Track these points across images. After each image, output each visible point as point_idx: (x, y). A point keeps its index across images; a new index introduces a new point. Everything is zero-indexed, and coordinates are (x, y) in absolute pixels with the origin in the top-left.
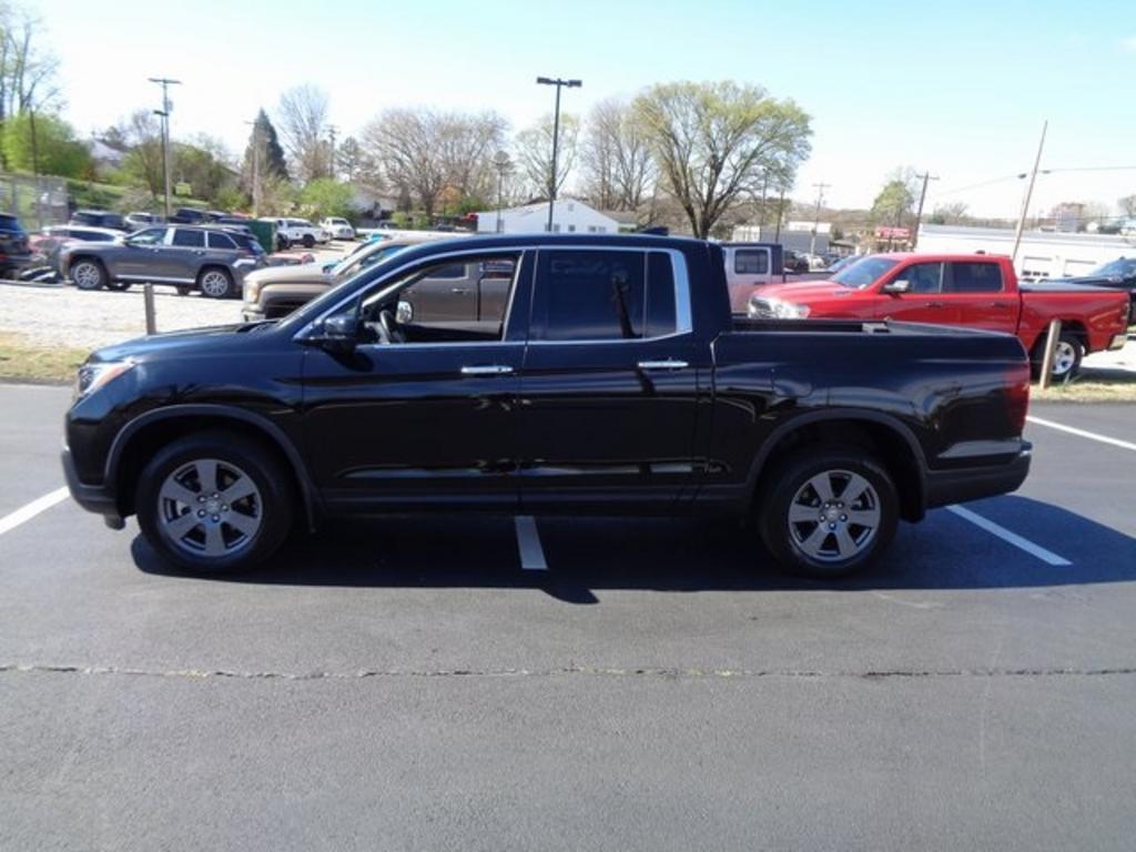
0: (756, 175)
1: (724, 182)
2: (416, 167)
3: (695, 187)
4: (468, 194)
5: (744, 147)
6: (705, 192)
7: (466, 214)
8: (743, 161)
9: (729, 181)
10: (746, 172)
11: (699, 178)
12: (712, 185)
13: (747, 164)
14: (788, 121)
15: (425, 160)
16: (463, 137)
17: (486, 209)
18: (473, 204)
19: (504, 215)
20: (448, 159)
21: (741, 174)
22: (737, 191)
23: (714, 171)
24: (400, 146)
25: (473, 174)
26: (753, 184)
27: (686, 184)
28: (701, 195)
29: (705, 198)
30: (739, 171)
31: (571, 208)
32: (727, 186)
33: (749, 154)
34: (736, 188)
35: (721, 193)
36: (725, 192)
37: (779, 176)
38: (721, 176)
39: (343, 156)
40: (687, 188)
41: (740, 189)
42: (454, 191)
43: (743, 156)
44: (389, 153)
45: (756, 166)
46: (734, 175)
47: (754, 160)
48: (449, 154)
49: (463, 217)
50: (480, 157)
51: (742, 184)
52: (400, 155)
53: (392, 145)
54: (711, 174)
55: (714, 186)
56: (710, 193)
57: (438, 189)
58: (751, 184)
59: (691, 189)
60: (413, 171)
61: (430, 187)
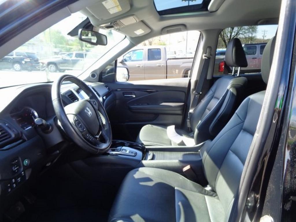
0: (244, 29)
1: (235, 32)
3: (226, 34)
6: (229, 36)
9: (236, 32)
10: (241, 29)
11: (227, 31)
12: (231, 33)
21: (240, 29)
22: (239, 35)
23: (232, 29)
26: (244, 32)
27: (223, 33)
28: (228, 36)
29: (229, 38)
32: (236, 33)
34: (238, 34)
35: (234, 36)
36: (235, 35)
37: (252, 29)
38: (234, 30)
40: (224, 35)
41: (240, 34)
46: (238, 30)
51: (241, 32)
54: (231, 30)
55: (232, 34)
56: (231, 36)
59: (225, 35)
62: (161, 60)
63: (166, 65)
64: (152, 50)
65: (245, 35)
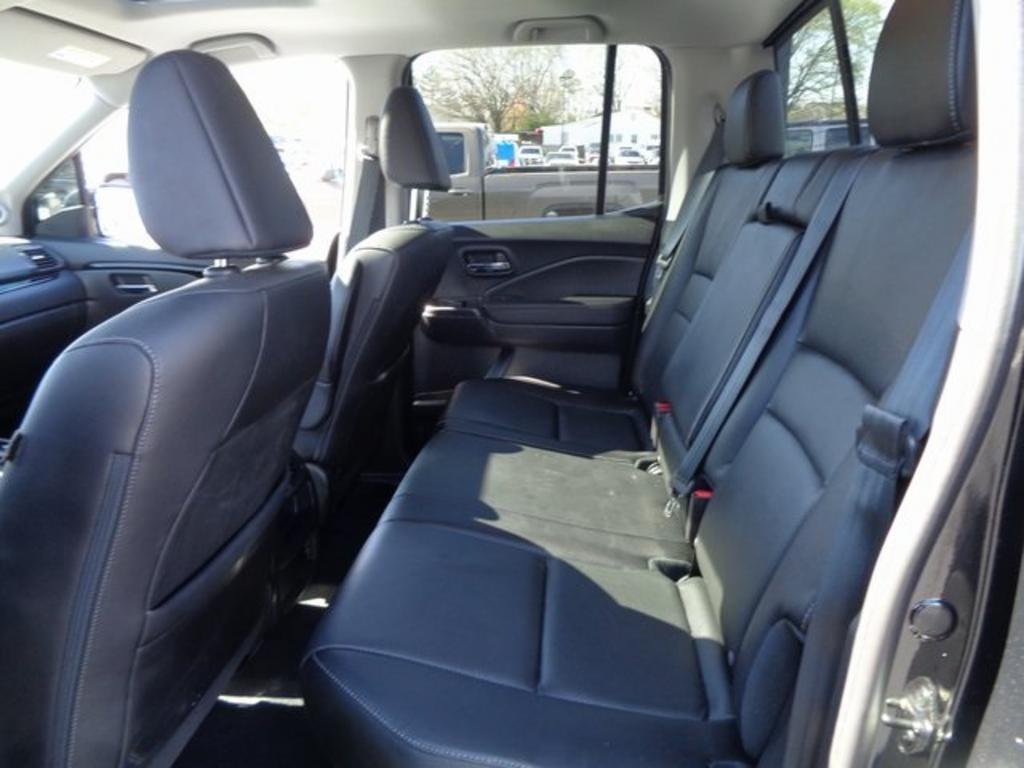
2: (485, 86)
4: (537, 111)
5: (810, 46)
7: (533, 130)
8: (810, 59)
10: (813, 71)
13: (814, 63)
14: (859, 12)
15: (494, 78)
16: (531, 56)
17: (551, 123)
18: (542, 120)
19: (568, 128)
20: (517, 77)
21: (807, 74)
22: (803, 91)
24: (471, 67)
25: (541, 92)
30: (805, 70)
31: (633, 117)
33: (816, 51)
34: (802, 88)
39: (425, 83)
42: (521, 108)
43: (809, 53)
44: (461, 74)
45: (822, 64)
47: (821, 58)
48: (519, 73)
49: (529, 133)
50: (548, 74)
51: (808, 84)
52: (471, 75)
53: (464, 66)
57: (505, 106)
58: (818, 82)
60: (482, 89)
61: (498, 104)
62: (466, 174)
63: (480, 192)
64: (445, 138)
65: (823, 92)
